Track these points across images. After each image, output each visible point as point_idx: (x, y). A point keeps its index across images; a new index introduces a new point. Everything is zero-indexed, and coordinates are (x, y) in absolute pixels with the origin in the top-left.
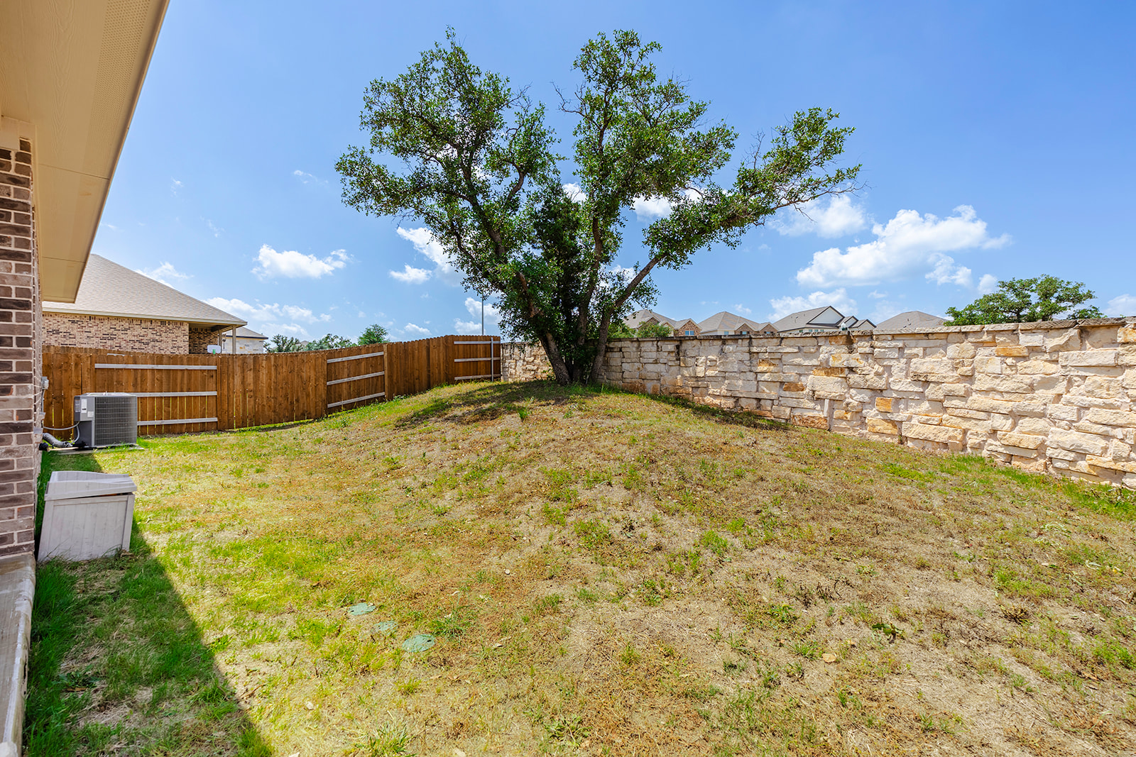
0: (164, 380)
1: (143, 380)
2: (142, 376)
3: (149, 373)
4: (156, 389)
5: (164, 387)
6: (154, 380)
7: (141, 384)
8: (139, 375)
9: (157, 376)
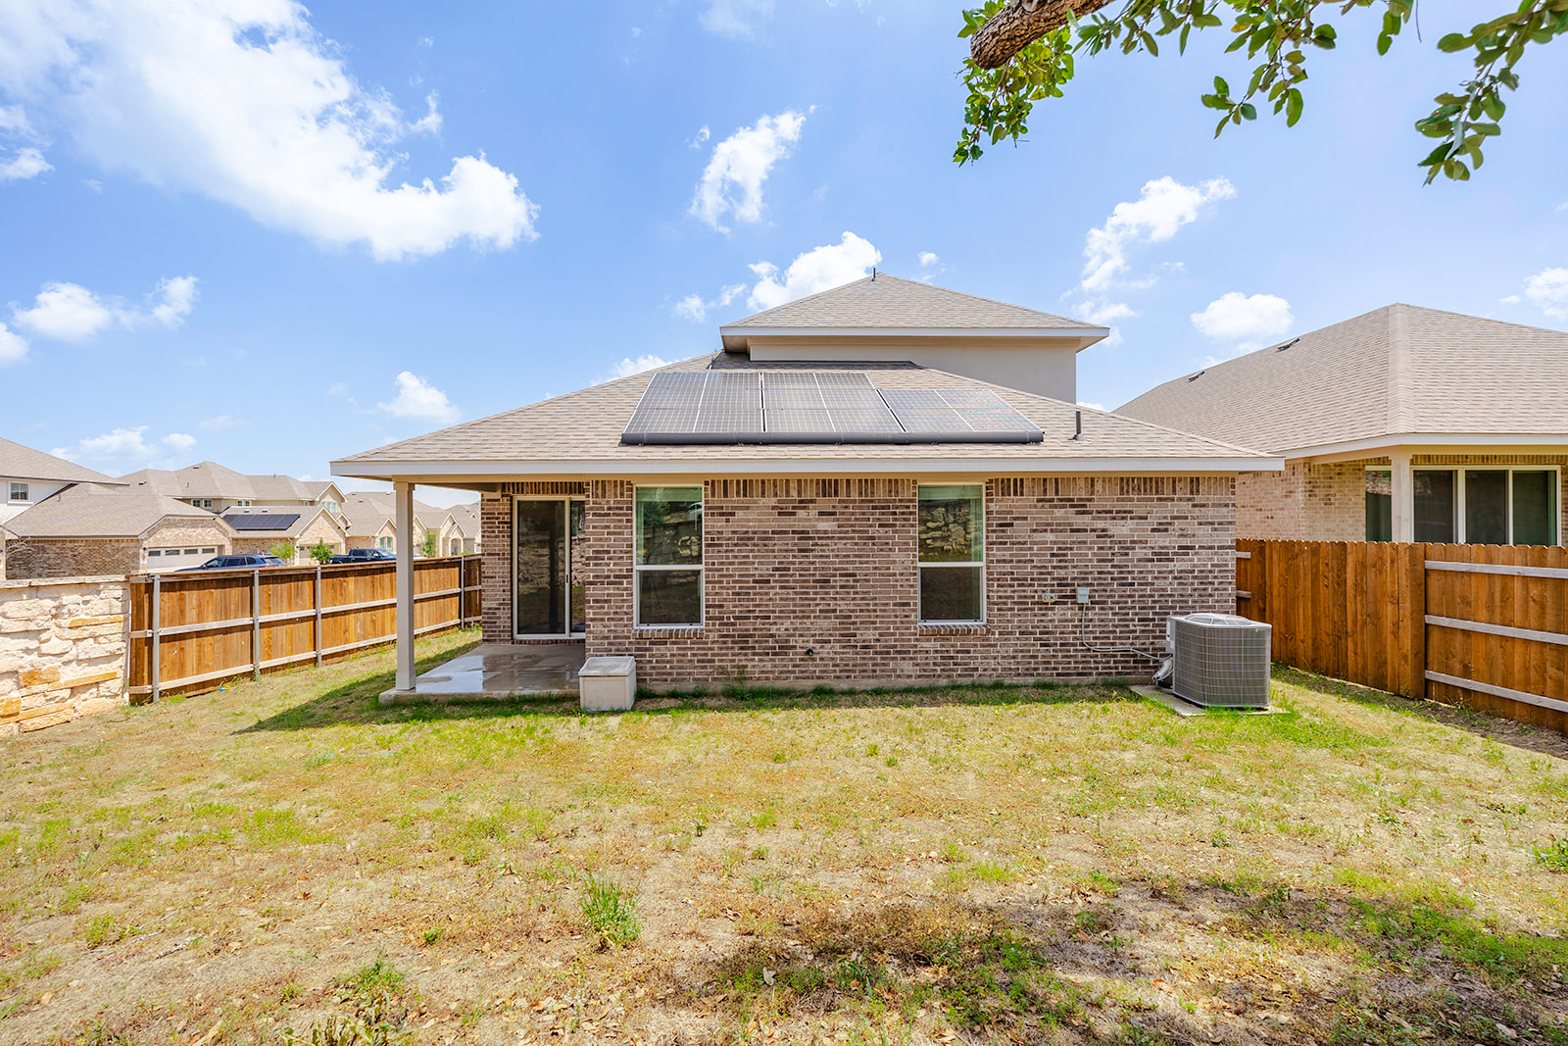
0: (1549, 604)
1: (1506, 599)
2: (1504, 589)
3: (1517, 586)
4: (1533, 622)
5: (1550, 620)
6: (1526, 602)
7: (1503, 607)
8: (1498, 588)
9: (1534, 592)
